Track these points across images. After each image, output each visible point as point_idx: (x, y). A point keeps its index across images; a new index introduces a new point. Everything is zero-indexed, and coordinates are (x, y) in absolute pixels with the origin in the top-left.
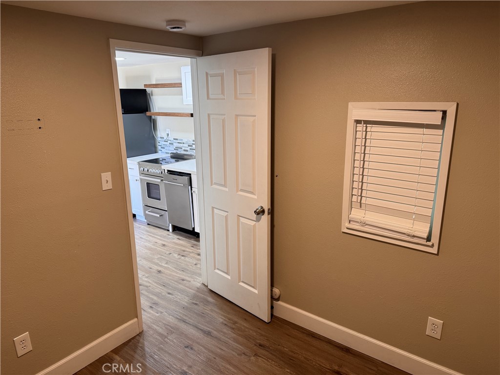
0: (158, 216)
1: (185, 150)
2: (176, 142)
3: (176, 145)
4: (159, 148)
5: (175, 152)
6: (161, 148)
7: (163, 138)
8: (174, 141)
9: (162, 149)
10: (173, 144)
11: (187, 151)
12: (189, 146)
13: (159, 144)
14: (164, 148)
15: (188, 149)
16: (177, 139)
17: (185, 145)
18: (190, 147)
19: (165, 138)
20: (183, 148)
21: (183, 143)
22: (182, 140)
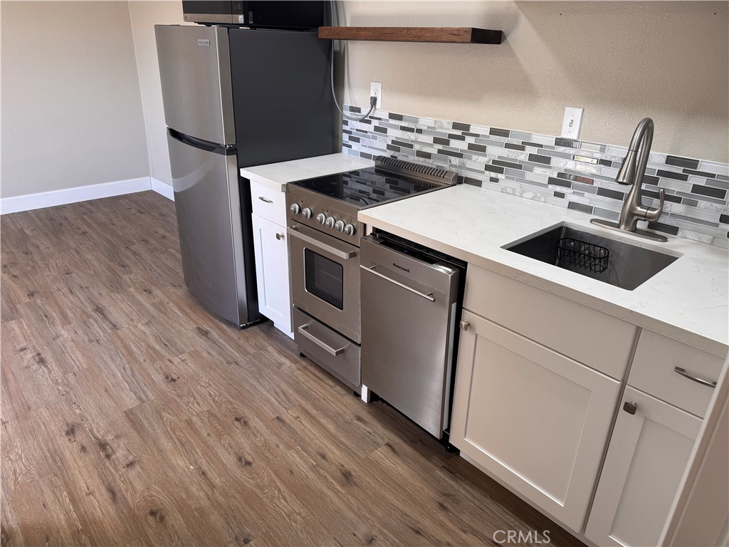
0: (333, 352)
1: (420, 154)
2: (394, 127)
3: (394, 134)
4: (345, 137)
5: (388, 154)
6: (351, 139)
7: (358, 110)
8: (392, 122)
9: (351, 143)
10: (384, 131)
11: (428, 156)
12: (436, 141)
13: (345, 127)
14: (357, 140)
15: (433, 150)
16: (399, 118)
17: (421, 138)
18: (440, 147)
19: (364, 112)
20: (417, 147)
21: (419, 131)
22: (416, 120)
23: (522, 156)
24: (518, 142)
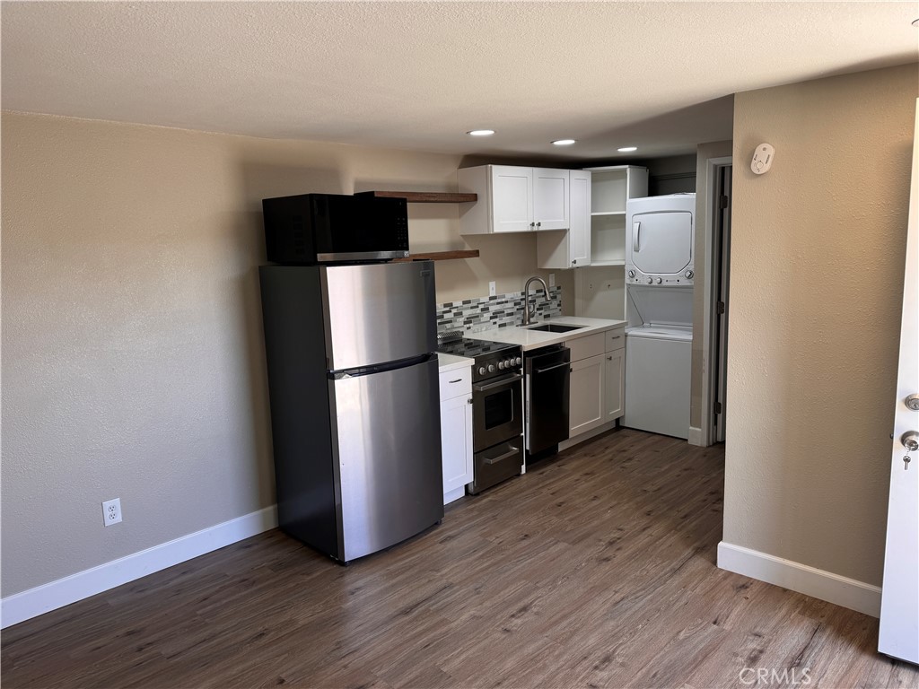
23: (478, 311)
24: (475, 304)
